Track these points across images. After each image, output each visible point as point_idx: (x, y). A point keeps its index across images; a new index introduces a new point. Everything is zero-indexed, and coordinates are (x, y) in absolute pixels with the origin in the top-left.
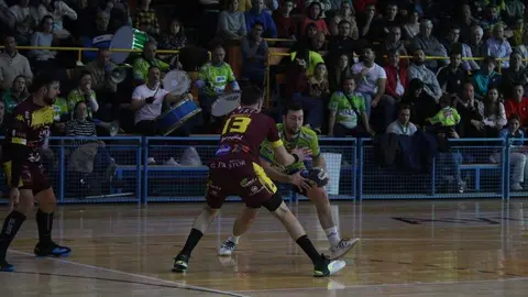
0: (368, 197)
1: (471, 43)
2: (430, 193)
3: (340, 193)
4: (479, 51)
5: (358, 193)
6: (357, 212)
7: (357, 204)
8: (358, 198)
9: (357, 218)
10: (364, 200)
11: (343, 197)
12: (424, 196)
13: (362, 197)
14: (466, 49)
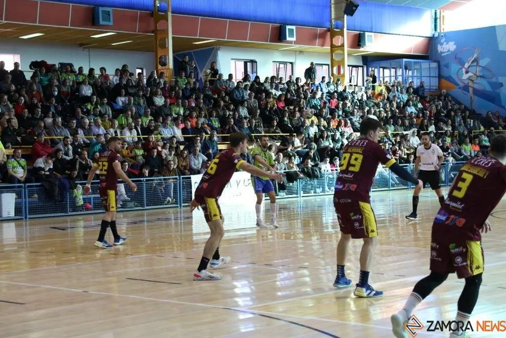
0: (32, 216)
1: (83, 128)
2: (67, 212)
3: (15, 215)
4: (88, 132)
5: (26, 215)
6: (26, 226)
7: (26, 221)
8: (26, 218)
9: (26, 230)
10: (29, 218)
11: (18, 217)
12: (63, 214)
13: (28, 216)
14: (80, 131)
